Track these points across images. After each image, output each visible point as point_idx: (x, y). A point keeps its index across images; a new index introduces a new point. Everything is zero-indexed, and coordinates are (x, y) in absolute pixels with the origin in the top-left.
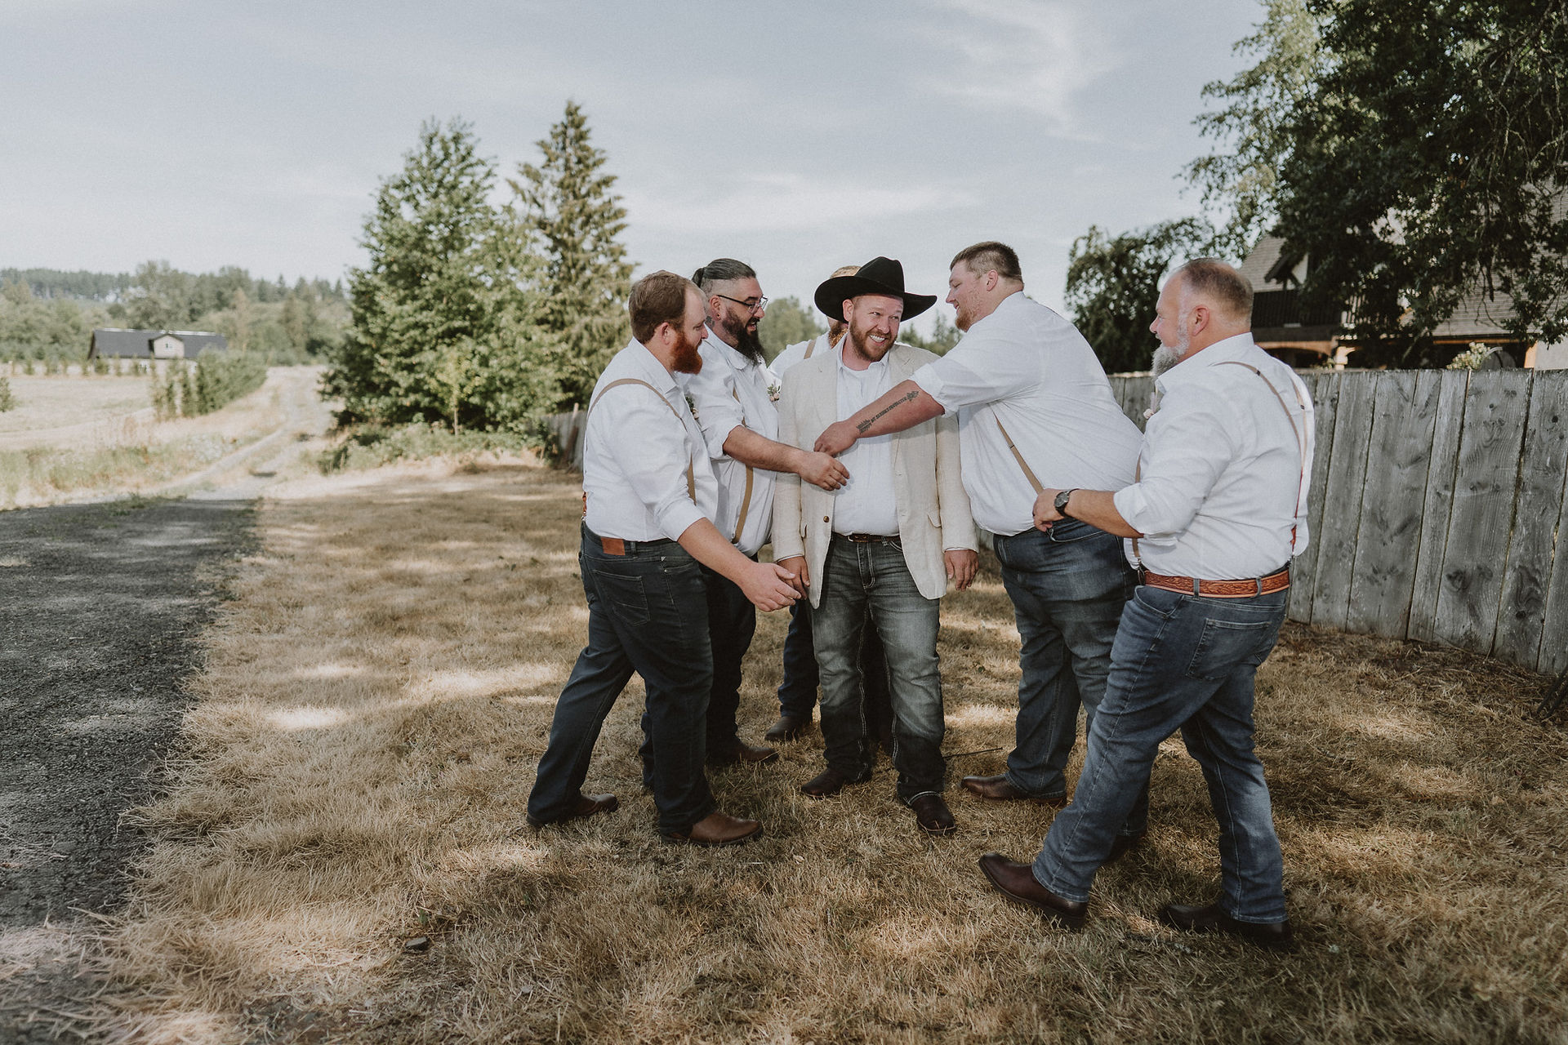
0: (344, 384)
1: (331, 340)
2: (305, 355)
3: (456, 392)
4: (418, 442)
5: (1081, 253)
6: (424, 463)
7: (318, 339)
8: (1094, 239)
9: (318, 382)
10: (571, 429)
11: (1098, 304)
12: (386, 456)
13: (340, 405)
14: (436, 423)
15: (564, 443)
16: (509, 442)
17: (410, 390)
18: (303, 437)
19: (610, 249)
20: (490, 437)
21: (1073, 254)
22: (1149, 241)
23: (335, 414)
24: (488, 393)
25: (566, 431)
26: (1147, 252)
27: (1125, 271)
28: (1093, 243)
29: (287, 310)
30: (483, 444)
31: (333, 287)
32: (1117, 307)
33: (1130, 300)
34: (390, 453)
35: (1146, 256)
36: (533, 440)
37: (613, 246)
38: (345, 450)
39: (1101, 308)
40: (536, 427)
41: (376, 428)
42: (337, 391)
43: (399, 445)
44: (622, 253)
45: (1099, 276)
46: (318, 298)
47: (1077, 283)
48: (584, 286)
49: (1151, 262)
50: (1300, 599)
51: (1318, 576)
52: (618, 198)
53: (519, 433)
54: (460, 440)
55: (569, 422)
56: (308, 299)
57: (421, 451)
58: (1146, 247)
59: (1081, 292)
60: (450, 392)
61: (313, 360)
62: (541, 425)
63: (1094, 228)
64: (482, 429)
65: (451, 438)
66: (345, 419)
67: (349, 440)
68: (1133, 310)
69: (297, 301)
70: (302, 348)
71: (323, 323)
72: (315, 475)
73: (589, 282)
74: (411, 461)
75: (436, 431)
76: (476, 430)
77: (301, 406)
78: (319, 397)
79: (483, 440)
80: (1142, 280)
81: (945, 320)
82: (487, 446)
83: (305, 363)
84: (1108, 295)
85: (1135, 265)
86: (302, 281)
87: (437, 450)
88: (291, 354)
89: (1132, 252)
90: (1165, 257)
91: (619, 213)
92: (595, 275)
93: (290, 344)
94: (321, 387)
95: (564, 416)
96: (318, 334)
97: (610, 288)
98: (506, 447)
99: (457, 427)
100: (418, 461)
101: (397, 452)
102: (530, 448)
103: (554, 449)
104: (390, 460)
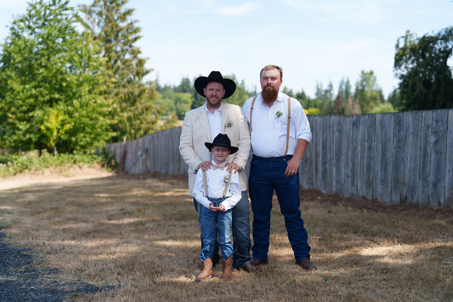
3: (55, 133)
4: (36, 161)
5: (402, 45)
6: (40, 172)
8: (409, 38)
10: (122, 151)
11: (413, 74)
12: (18, 169)
14: (44, 150)
15: (118, 160)
16: (86, 160)
17: (28, 131)
19: (132, 50)
20: (76, 157)
21: (397, 46)
22: (440, 38)
24: (73, 132)
25: (119, 152)
26: (439, 44)
27: (427, 55)
28: (408, 40)
30: (72, 161)
32: (424, 75)
33: (431, 71)
34: (20, 167)
35: (439, 46)
36: (100, 159)
37: (133, 48)
39: (415, 76)
40: (101, 151)
43: (26, 163)
44: (139, 52)
45: (413, 58)
47: (401, 62)
49: (442, 49)
52: (136, 21)
53: (91, 154)
54: (58, 159)
55: (121, 147)
57: (38, 166)
58: (439, 41)
59: (403, 67)
60: (52, 133)
62: (104, 150)
63: (408, 31)
64: (71, 152)
65: (53, 158)
68: (433, 77)
74: (33, 171)
75: (44, 154)
76: (67, 153)
79: (72, 158)
80: (437, 60)
81: (322, 85)
82: (75, 162)
84: (419, 69)
85: (433, 51)
87: (47, 165)
89: (431, 44)
90: (450, 47)
91: (137, 30)
97: (132, 72)
98: (85, 163)
99: (56, 152)
100: (37, 172)
101: (24, 167)
102: (98, 163)
103: (113, 163)
104: (21, 172)
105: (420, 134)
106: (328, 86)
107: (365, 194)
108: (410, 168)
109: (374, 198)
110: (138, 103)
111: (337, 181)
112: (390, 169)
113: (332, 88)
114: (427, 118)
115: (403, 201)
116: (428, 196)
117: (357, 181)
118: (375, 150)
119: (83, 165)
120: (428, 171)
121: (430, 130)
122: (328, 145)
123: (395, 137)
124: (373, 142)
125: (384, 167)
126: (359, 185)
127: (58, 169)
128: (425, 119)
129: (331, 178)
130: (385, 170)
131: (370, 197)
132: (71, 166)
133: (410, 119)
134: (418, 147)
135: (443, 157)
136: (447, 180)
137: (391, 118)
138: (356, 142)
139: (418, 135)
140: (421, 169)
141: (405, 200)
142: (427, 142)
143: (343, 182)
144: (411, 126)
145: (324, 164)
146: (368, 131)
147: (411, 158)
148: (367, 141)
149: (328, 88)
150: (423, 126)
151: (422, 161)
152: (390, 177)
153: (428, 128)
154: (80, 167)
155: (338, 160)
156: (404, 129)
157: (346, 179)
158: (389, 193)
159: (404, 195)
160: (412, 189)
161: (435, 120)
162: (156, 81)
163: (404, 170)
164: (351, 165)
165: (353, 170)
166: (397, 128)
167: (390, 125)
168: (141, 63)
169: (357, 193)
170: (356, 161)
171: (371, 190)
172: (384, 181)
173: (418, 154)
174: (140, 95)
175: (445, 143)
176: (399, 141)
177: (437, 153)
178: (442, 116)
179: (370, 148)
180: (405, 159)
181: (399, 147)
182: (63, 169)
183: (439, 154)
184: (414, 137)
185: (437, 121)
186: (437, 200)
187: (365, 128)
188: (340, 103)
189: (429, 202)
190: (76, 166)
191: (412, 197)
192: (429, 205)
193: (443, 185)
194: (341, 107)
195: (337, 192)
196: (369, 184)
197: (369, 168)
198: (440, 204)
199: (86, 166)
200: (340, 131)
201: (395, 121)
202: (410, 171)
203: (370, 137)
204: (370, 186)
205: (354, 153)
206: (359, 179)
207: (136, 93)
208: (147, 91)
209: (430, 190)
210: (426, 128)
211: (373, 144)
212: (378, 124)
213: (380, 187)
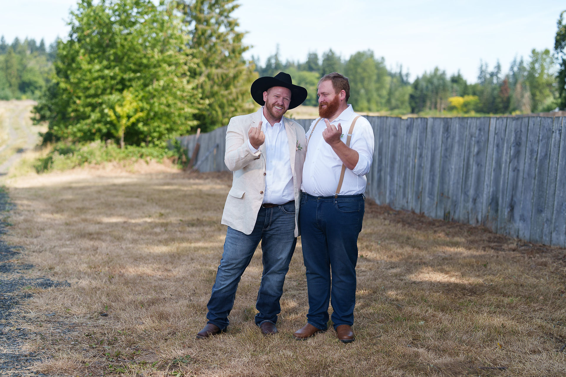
0: (48, 114)
1: (36, 82)
2: (18, 93)
3: (124, 121)
4: (98, 153)
5: (565, 22)
6: (101, 166)
7: (27, 81)
9: (32, 112)
10: (195, 146)
12: (77, 162)
13: (44, 128)
14: (109, 141)
15: (191, 154)
16: (155, 153)
18: (20, 151)
19: (228, 22)
20: (144, 150)
21: (560, 22)
23: (41, 134)
25: (192, 146)
29: (7, 61)
30: (139, 155)
31: (38, 44)
34: (80, 160)
36: (171, 153)
37: (230, 20)
38: (51, 158)
40: (173, 144)
41: (69, 145)
42: (43, 118)
43: (85, 155)
44: (237, 25)
46: (28, 53)
47: (563, 44)
48: (210, 49)
50: (547, 233)
51: (553, 221)
53: (162, 148)
54: (124, 152)
55: (194, 140)
56: (21, 53)
57: (99, 159)
61: (24, 97)
62: (176, 143)
64: (138, 145)
65: (118, 150)
66: (48, 138)
67: (53, 152)
69: (13, 55)
70: (16, 88)
71: (31, 70)
72: (33, 173)
73: (215, 45)
74: (92, 165)
75: (110, 147)
76: (135, 145)
77: (17, 129)
78: (31, 122)
79: (139, 152)
82: (141, 156)
83: (18, 99)
86: (17, 40)
87: (110, 158)
88: (8, 92)
92: (218, 41)
93: (8, 85)
94: (32, 115)
95: (192, 137)
96: (27, 77)
97: (228, 48)
98: (154, 157)
99: (123, 144)
100: (97, 166)
101: (84, 160)
102: (169, 158)
103: (184, 158)
104: (80, 165)
105: (464, 143)
106: (495, 67)
107: (414, 207)
108: (454, 180)
109: (422, 212)
110: (232, 87)
111: (390, 191)
112: (437, 180)
113: (500, 70)
114: (472, 126)
115: (447, 216)
116: (468, 212)
117: (408, 193)
118: (425, 158)
119: (151, 160)
120: (469, 184)
121: (473, 139)
122: (384, 150)
123: (443, 145)
124: (424, 150)
125: (431, 178)
126: (410, 197)
127: (122, 162)
128: (470, 126)
129: (385, 187)
130: (432, 181)
131: (417, 211)
132: (137, 161)
133: (457, 125)
134: (462, 158)
135: (483, 170)
136: (485, 196)
137: (440, 124)
138: (409, 148)
139: (462, 144)
140: (464, 182)
141: (448, 215)
142: (470, 153)
143: (395, 192)
144: (457, 135)
145: (380, 171)
146: (420, 137)
147: (455, 169)
148: (419, 148)
149: (495, 71)
150: (468, 134)
151: (465, 173)
152: (436, 189)
153: (472, 137)
154: (147, 163)
155: (392, 168)
156: (451, 137)
157: (398, 189)
158: (435, 206)
159: (447, 211)
160: (455, 204)
161: (478, 128)
162: (276, 55)
163: (449, 183)
164: (403, 174)
165: (405, 180)
166: (445, 135)
167: (439, 131)
168: (238, 37)
169: (407, 205)
170: (408, 169)
171: (419, 203)
172: (431, 194)
173: (462, 166)
174: (235, 77)
175: (486, 154)
176: (446, 150)
177: (478, 165)
178: (485, 125)
179: (421, 156)
180: (450, 170)
181: (446, 157)
182: (127, 164)
183: (480, 166)
184: (459, 146)
185: (480, 130)
186: (475, 217)
187: (417, 133)
188: (506, 90)
189: (468, 218)
190: (142, 161)
191: (455, 212)
192: (468, 222)
193: (481, 200)
194: (506, 95)
195: (389, 204)
196: (419, 196)
197: (419, 178)
198: (478, 222)
199: (154, 161)
200: (395, 135)
201: (444, 127)
202: (454, 184)
203: (421, 144)
204: (419, 198)
205: (406, 160)
206: (409, 190)
207: (231, 75)
208: (244, 72)
209: (470, 205)
210: (470, 136)
211: (424, 152)
212: (429, 129)
213: (427, 199)
